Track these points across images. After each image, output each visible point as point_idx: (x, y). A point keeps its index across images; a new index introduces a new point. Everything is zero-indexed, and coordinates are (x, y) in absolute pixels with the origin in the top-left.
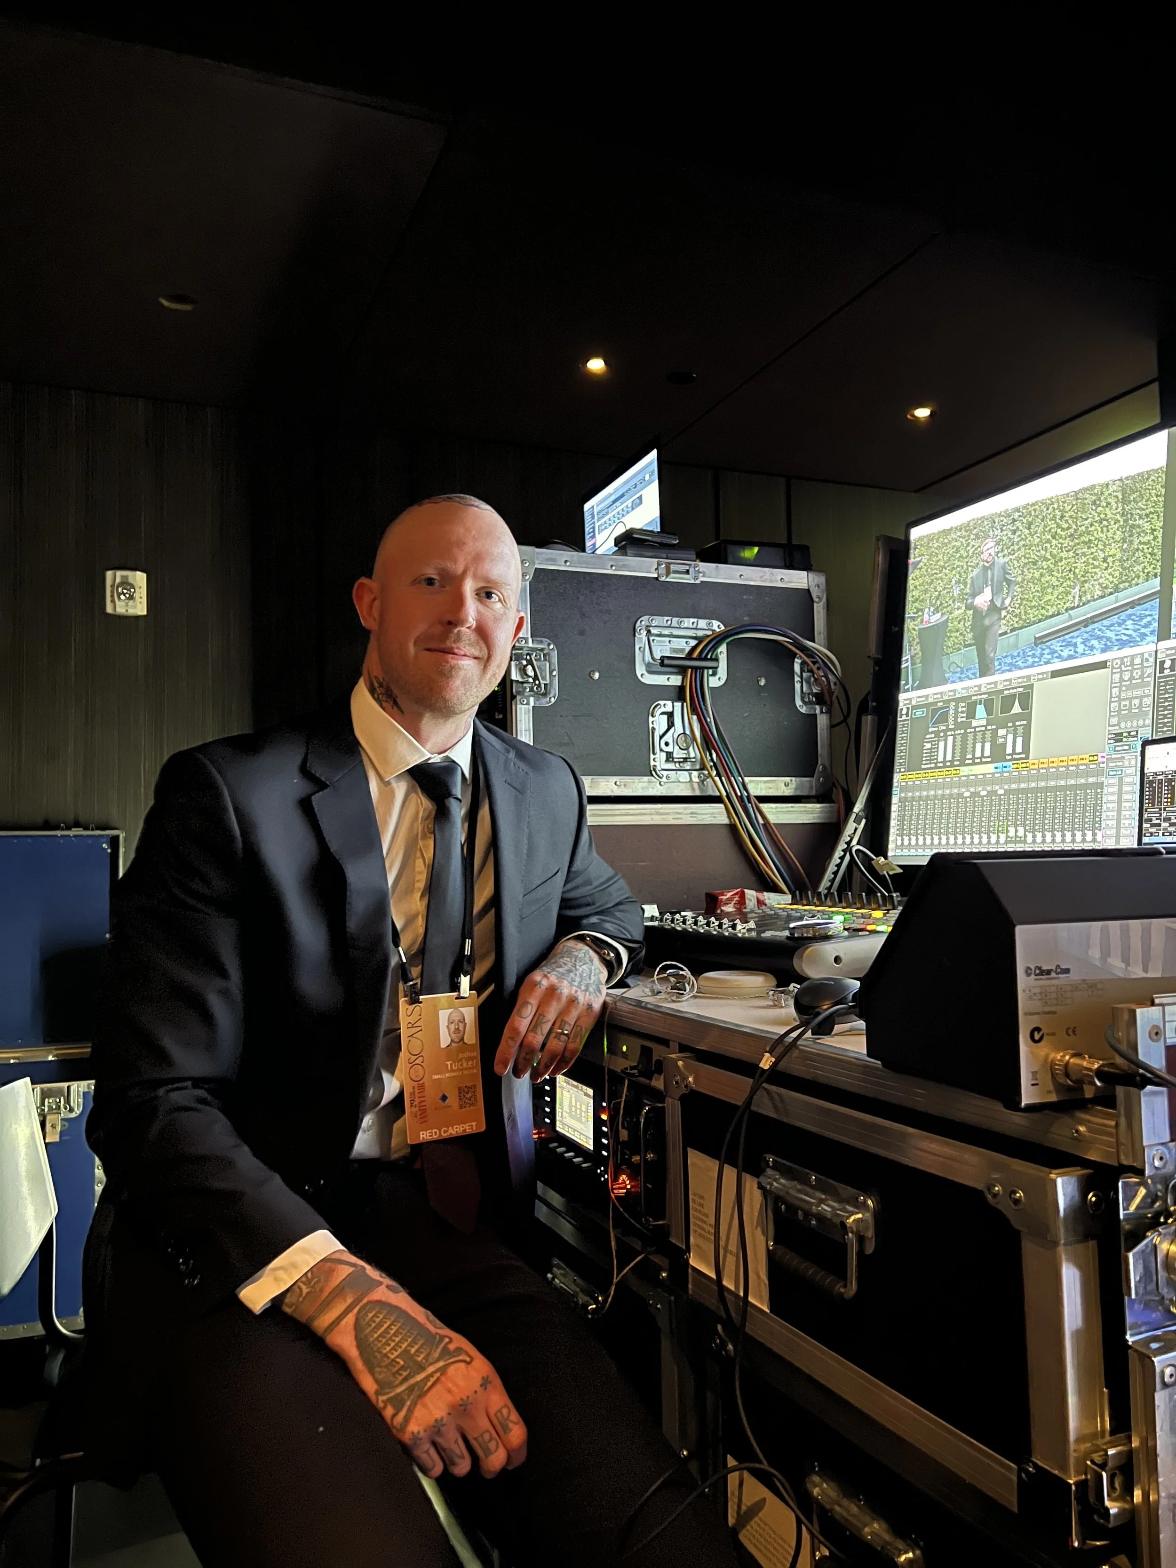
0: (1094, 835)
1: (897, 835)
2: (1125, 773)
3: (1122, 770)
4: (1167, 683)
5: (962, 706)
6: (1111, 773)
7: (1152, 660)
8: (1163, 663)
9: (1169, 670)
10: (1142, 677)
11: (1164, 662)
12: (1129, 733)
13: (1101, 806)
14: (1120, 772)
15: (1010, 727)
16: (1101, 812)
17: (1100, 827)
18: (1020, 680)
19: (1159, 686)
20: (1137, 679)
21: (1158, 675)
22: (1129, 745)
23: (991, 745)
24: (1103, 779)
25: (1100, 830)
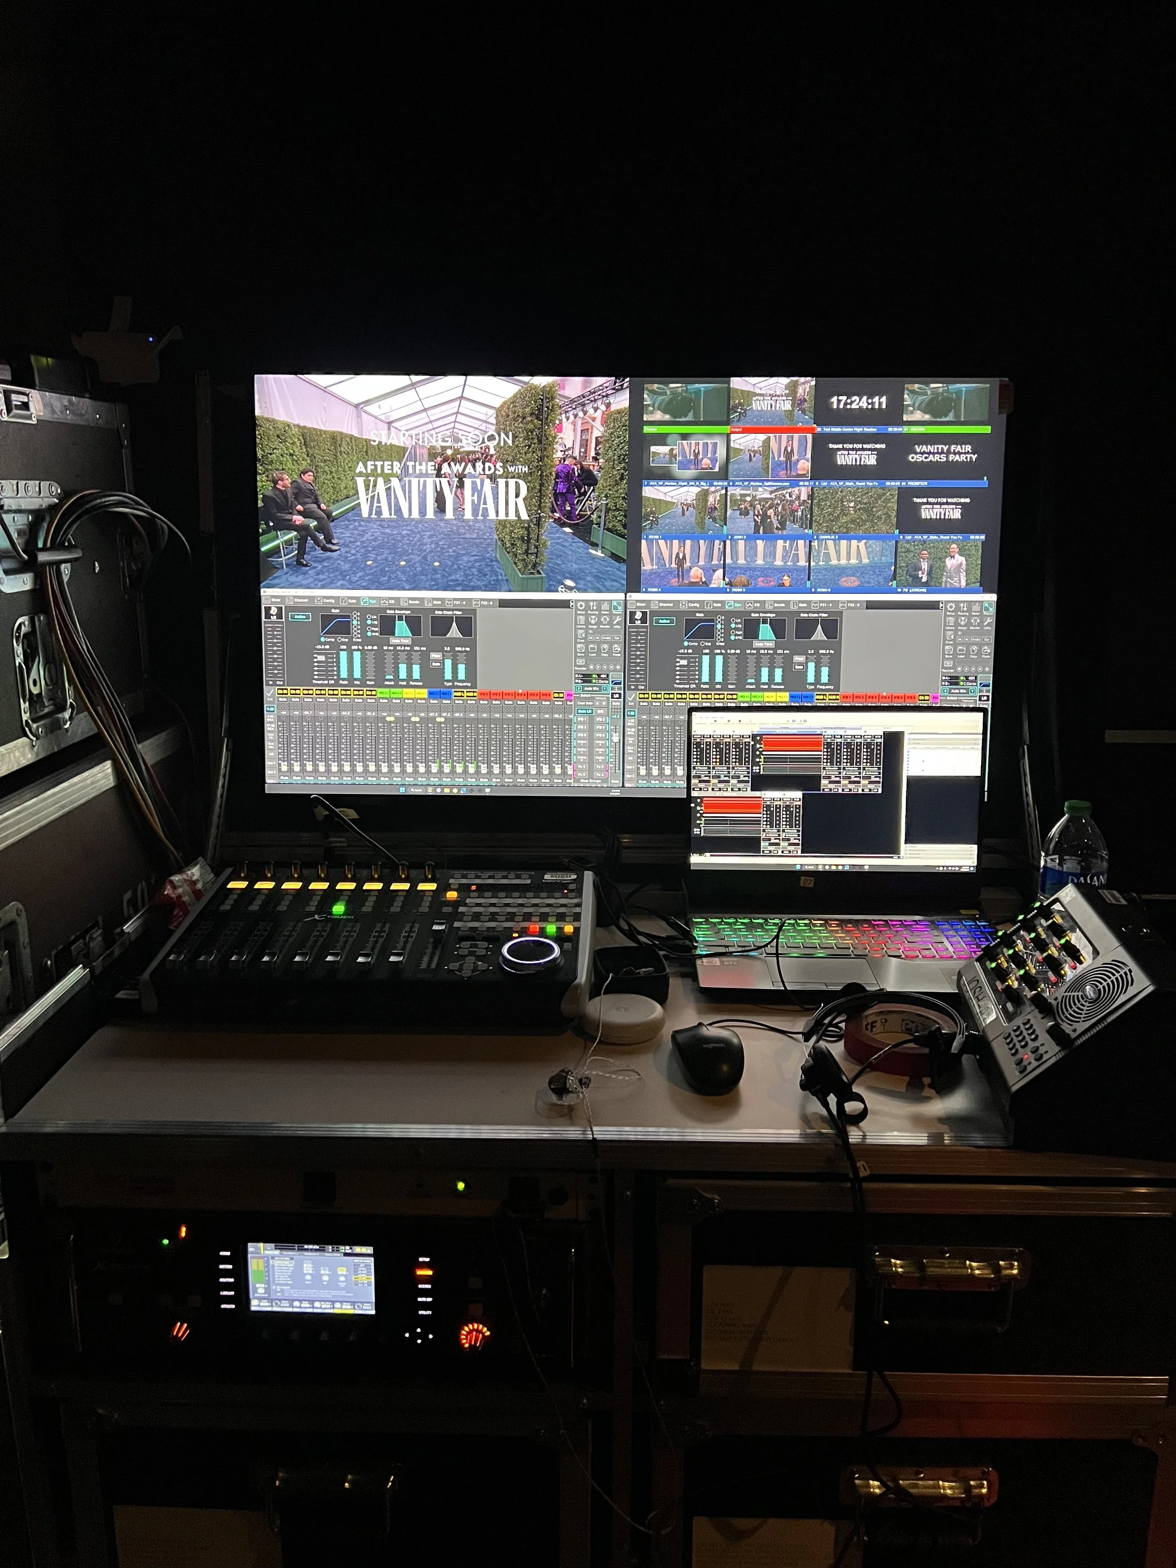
0: (564, 768)
1: (279, 759)
2: (596, 712)
3: (592, 710)
4: (638, 634)
5: (372, 621)
6: (580, 711)
7: (621, 609)
8: (633, 614)
9: (639, 622)
10: (610, 623)
11: (635, 613)
12: (599, 675)
13: (571, 742)
14: (590, 711)
15: (447, 651)
16: (571, 747)
17: (571, 761)
18: (457, 603)
19: (630, 636)
20: (605, 625)
21: (628, 624)
22: (600, 687)
23: (420, 668)
24: (571, 716)
25: (570, 764)
